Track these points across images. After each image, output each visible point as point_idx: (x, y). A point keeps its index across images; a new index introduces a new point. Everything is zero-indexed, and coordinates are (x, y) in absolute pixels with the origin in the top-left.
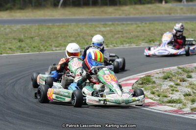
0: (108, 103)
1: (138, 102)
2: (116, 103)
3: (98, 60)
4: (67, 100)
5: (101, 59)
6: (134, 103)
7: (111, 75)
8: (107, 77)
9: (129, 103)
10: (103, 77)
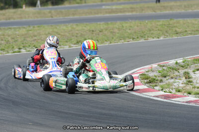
0: (96, 89)
1: (126, 87)
2: (104, 89)
3: (92, 48)
4: (64, 87)
5: (94, 47)
6: (122, 88)
7: (102, 63)
8: (98, 65)
9: (116, 88)
10: (95, 65)
